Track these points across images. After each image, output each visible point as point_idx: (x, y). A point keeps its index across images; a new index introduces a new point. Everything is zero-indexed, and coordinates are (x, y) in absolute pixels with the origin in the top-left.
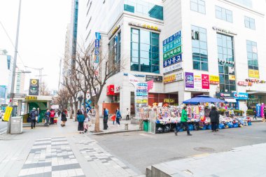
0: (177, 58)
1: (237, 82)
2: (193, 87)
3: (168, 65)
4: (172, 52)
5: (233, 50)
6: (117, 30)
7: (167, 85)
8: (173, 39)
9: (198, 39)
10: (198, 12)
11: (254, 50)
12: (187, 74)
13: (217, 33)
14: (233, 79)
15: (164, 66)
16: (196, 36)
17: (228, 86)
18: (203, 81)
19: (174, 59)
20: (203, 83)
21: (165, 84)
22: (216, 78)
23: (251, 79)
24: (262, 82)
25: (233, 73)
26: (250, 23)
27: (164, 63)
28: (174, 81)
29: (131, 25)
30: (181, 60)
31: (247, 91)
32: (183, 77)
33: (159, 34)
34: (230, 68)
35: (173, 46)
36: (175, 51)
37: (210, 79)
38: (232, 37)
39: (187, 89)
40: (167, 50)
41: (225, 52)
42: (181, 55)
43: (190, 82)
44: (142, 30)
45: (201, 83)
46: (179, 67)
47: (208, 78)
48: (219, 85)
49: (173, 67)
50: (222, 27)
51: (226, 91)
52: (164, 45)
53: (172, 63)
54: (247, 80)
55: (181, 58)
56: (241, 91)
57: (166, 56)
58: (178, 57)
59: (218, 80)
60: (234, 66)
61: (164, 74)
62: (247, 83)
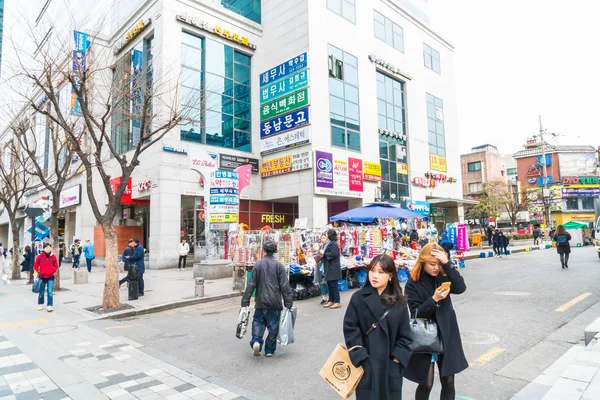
0: (295, 117)
1: (411, 179)
2: (331, 186)
3: (273, 132)
4: (283, 103)
5: (403, 111)
6: (142, 30)
7: (269, 182)
8: (287, 72)
9: (340, 77)
10: (341, 16)
11: (439, 115)
12: (320, 156)
13: (378, 71)
14: (404, 172)
15: (263, 135)
16: (338, 71)
17: (395, 186)
18: (351, 173)
19: (289, 119)
20: (351, 178)
21: (263, 178)
22: (375, 167)
23: (434, 173)
24: (450, 181)
25: (404, 160)
26: (431, 60)
27: (262, 126)
28: (287, 172)
29: (181, 21)
30: (306, 123)
31: (428, 198)
32: (312, 162)
33: (250, 57)
34: (399, 148)
35: (287, 89)
36: (292, 101)
37: (365, 170)
38: (402, 83)
39: (319, 190)
40: (270, 96)
41: (390, 115)
42: (306, 111)
43: (326, 174)
44: (210, 40)
45: (347, 178)
46: (301, 139)
47: (360, 168)
48: (379, 184)
49: (287, 138)
50: (386, 60)
51: (393, 196)
52: (262, 84)
53: (284, 128)
54: (427, 176)
55: (306, 116)
56: (417, 196)
57: (266, 110)
58: (299, 115)
59: (379, 173)
60: (405, 143)
61: (263, 154)
62: (427, 182)
